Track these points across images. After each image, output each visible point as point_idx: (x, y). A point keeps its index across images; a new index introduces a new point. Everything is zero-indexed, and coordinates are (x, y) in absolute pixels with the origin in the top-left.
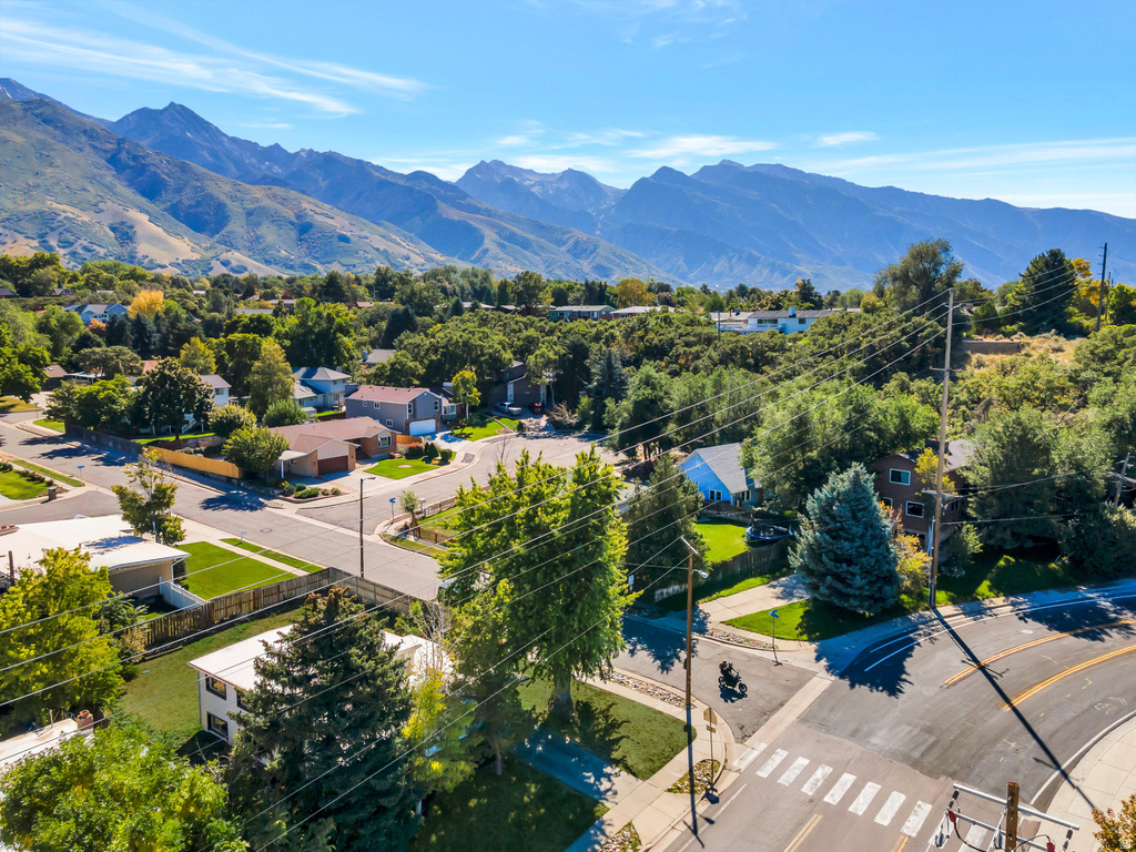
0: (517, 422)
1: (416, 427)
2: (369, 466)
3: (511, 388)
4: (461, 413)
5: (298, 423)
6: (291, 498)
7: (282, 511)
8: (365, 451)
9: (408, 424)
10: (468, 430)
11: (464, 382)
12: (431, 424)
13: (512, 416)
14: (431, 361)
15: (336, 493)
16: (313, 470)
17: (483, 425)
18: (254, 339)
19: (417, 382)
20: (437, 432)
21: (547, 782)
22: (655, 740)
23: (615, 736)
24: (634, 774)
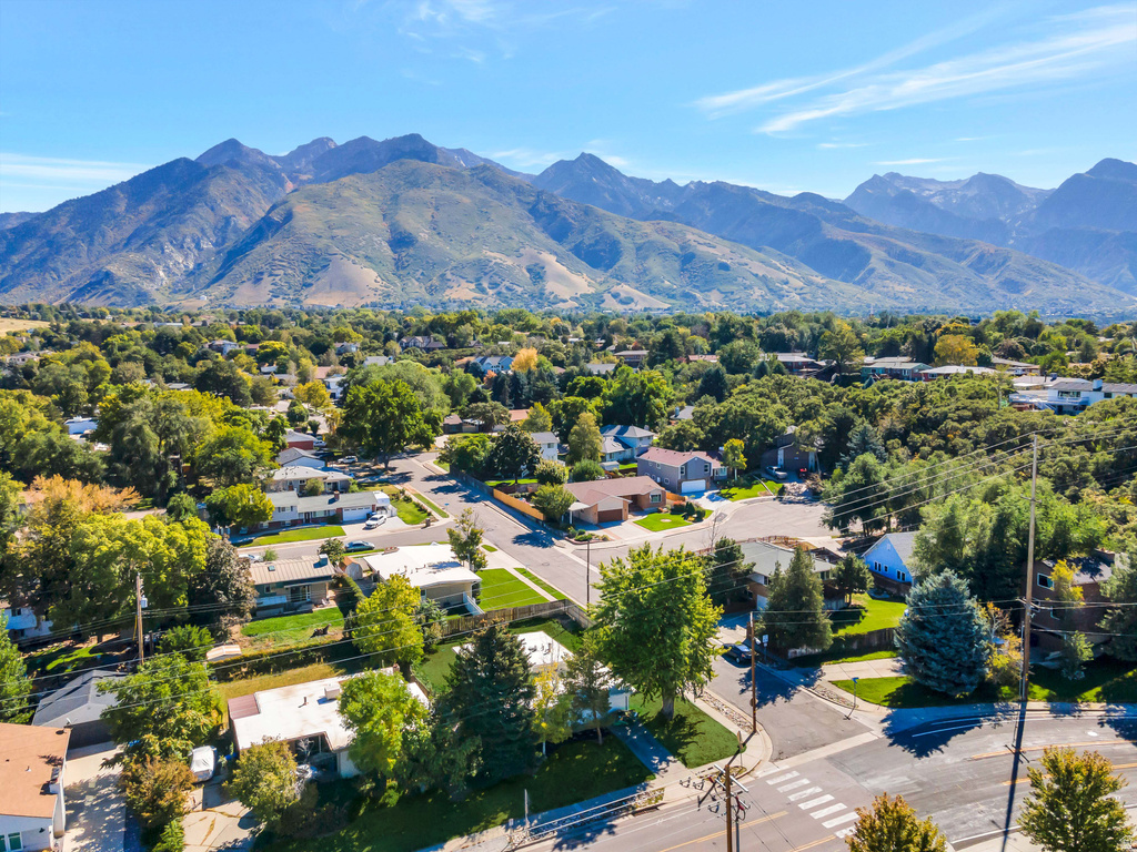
0: (780, 485)
1: (686, 486)
2: (640, 518)
3: (781, 453)
4: (731, 475)
5: (594, 479)
6: (572, 540)
7: (565, 549)
8: (637, 505)
10: (733, 491)
11: (733, 449)
12: (701, 484)
13: (777, 480)
14: (711, 428)
15: (605, 539)
16: (594, 519)
17: (749, 487)
18: (582, 402)
19: (696, 446)
20: (706, 491)
21: (628, 756)
22: (713, 747)
23: (689, 740)
24: (685, 764)
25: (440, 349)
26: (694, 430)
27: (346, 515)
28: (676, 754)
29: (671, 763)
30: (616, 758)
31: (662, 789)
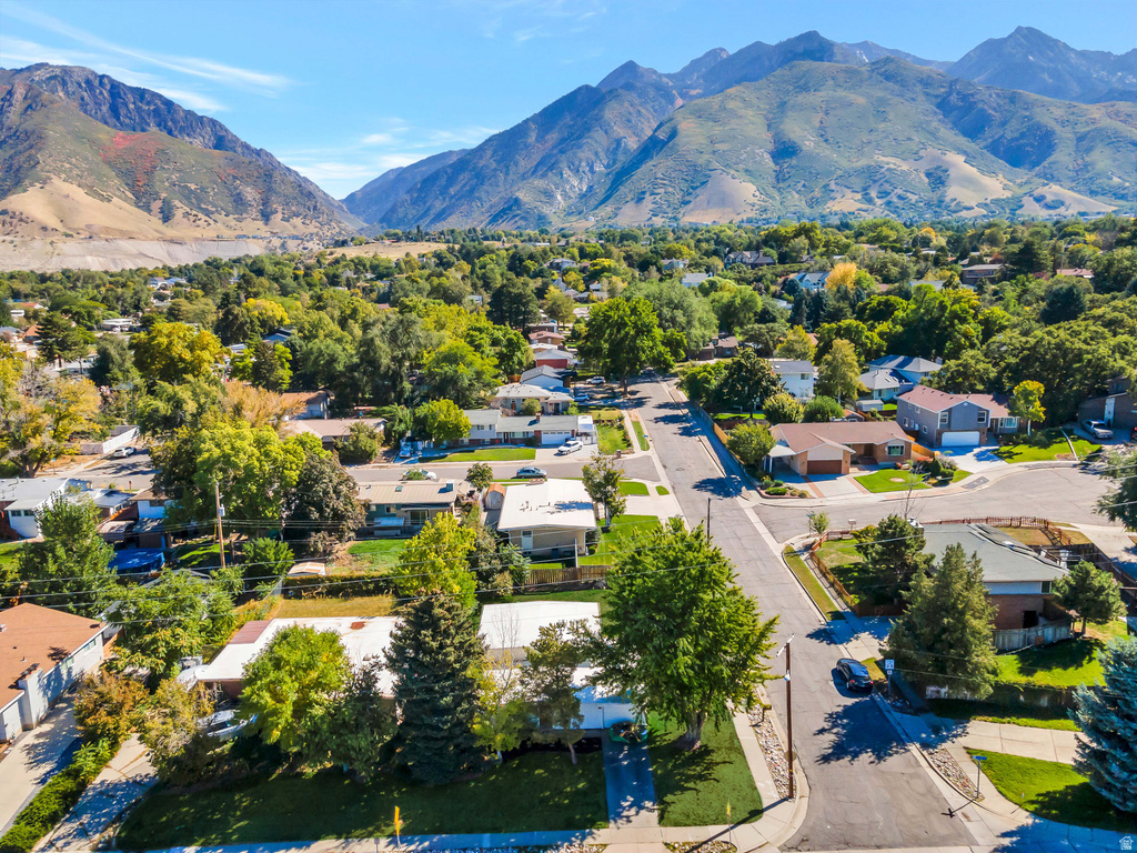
0: (1096, 447)
1: (949, 438)
2: (867, 473)
3: (1110, 404)
4: (1022, 429)
6: (763, 492)
7: (749, 501)
8: (867, 456)
9: (940, 434)
10: (1016, 450)
11: (1026, 394)
12: (973, 437)
13: (1095, 439)
14: (1008, 365)
15: (802, 496)
16: (801, 469)
17: (1045, 446)
19: (980, 387)
20: (979, 446)
21: (597, 787)
22: (714, 804)
23: (691, 785)
24: (661, 818)
25: (768, 264)
26: (981, 366)
27: (545, 439)
28: (659, 800)
29: (643, 812)
30: (580, 786)
31: (605, 845)
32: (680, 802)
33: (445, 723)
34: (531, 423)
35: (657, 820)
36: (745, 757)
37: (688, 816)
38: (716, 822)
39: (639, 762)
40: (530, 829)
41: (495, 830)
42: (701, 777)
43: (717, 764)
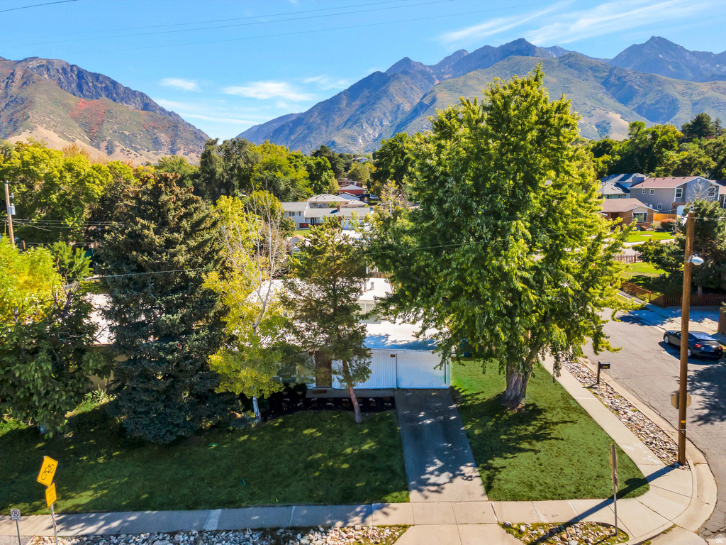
9: (675, 207)
23: (525, 446)
24: (488, 488)
29: (458, 480)
30: (366, 447)
31: (405, 527)
32: (514, 467)
33: (172, 351)
34: (333, 212)
35: (482, 490)
36: (591, 417)
37: (531, 487)
38: (577, 494)
39: (447, 420)
40: (287, 501)
41: (230, 503)
42: (538, 437)
43: (557, 423)
